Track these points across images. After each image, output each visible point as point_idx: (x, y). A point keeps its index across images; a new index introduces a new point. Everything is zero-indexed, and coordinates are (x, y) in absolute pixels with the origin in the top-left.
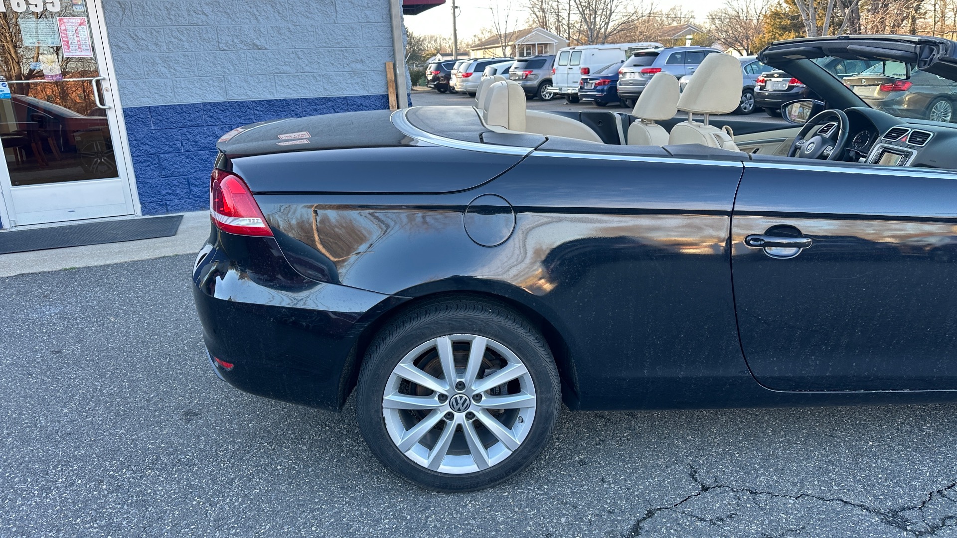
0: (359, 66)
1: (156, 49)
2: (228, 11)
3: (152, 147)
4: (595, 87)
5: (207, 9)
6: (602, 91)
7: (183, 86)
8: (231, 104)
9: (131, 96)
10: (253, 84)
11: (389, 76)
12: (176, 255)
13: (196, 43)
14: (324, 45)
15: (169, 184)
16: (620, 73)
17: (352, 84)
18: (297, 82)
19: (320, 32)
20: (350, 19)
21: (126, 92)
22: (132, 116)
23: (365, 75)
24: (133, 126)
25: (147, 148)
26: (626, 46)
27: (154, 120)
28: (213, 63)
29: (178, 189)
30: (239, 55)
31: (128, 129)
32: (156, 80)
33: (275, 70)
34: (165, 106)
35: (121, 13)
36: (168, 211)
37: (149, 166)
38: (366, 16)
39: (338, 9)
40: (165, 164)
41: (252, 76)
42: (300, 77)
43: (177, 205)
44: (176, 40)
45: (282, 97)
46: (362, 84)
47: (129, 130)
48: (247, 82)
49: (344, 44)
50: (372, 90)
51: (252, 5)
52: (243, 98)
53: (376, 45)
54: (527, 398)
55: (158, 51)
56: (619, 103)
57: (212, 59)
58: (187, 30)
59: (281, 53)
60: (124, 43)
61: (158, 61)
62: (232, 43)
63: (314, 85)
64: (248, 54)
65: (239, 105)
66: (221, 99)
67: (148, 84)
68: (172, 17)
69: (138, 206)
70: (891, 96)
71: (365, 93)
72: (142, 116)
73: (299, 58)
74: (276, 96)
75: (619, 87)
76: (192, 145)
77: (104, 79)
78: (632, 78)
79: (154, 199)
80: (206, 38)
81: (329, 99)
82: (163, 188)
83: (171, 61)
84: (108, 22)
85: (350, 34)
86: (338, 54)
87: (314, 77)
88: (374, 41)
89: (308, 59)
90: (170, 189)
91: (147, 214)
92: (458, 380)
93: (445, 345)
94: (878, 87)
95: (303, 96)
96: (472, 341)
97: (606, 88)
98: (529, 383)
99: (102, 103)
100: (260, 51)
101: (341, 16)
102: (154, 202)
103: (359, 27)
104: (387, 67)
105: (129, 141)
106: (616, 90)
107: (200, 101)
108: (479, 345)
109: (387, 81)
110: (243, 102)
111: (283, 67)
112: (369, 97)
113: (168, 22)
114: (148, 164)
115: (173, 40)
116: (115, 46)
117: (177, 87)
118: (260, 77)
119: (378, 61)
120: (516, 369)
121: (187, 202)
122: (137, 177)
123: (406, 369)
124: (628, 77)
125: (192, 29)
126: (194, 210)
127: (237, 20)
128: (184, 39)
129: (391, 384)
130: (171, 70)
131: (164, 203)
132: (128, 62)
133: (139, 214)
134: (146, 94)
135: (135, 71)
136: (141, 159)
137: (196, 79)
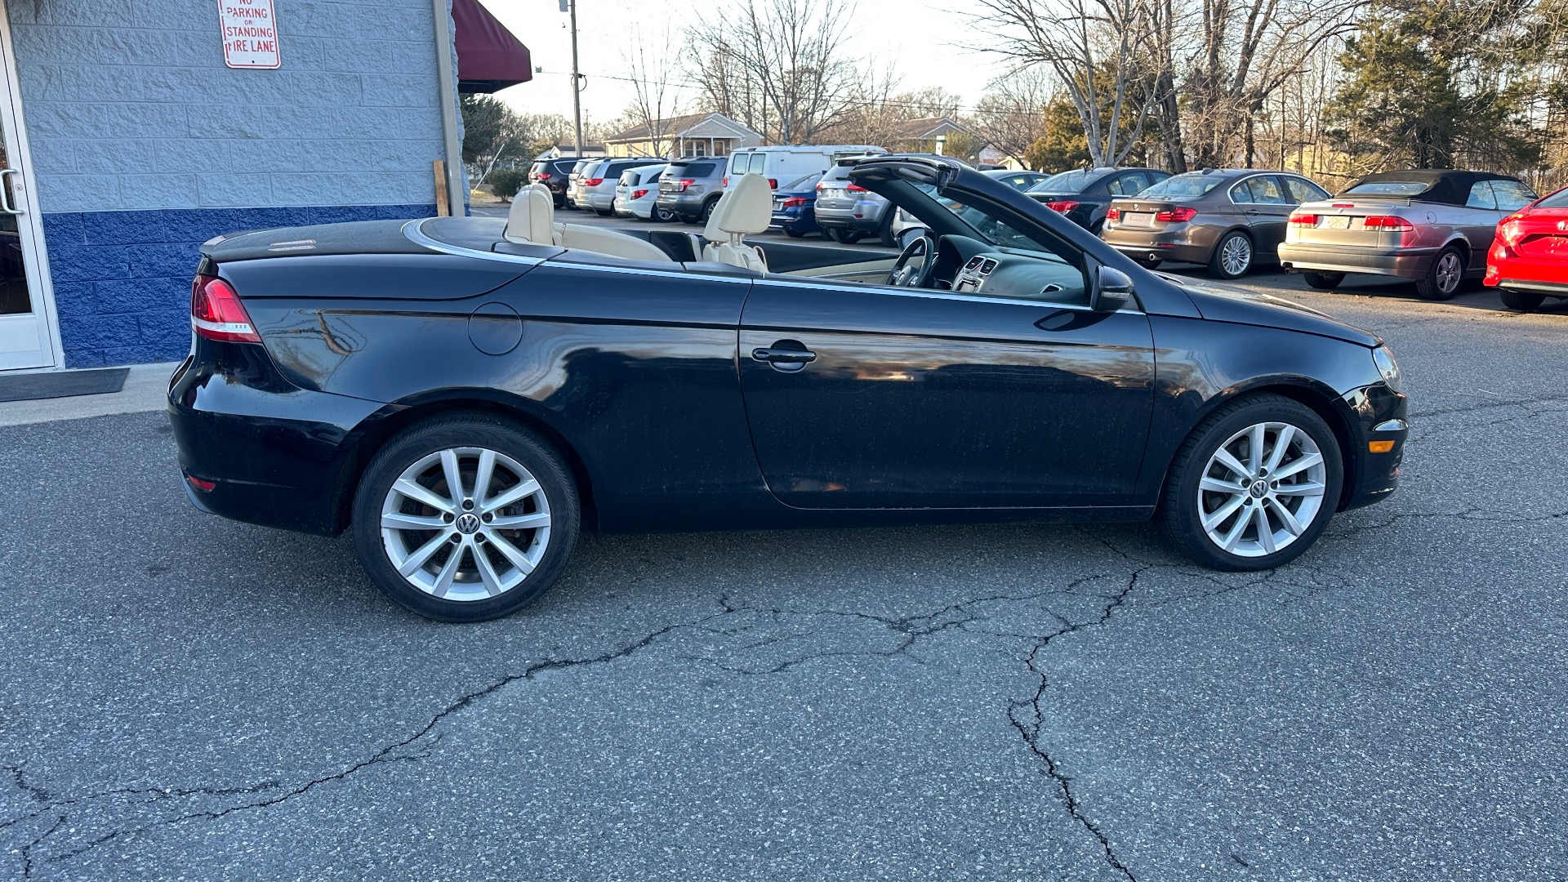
0: (395, 165)
1: (95, 133)
2: (205, 84)
3: (84, 270)
4: (784, 209)
5: (173, 81)
6: (794, 214)
7: (134, 186)
8: (205, 213)
9: (55, 198)
10: (239, 186)
11: (437, 179)
12: (124, 414)
13: (156, 126)
14: (344, 135)
15: (108, 324)
16: (819, 188)
17: (385, 190)
18: (305, 185)
19: (339, 118)
20: (383, 100)
21: (48, 191)
22: (55, 226)
23: (404, 177)
24: (58, 240)
25: (76, 271)
26: (831, 149)
27: (88, 232)
28: (179, 154)
29: (121, 330)
30: (219, 145)
31: (48, 245)
32: (93, 176)
33: (275, 168)
34: (106, 213)
35: (44, 82)
36: (105, 363)
37: (79, 297)
38: (405, 97)
39: (364, 87)
40: (103, 295)
41: (237, 174)
42: (308, 178)
43: (121, 354)
44: (126, 121)
45: (281, 205)
46: (398, 190)
47: (51, 246)
48: (230, 183)
49: (373, 134)
50: (413, 199)
51: (239, 78)
52: (225, 205)
53: (419, 137)
54: (542, 518)
55: (99, 135)
56: (819, 234)
57: (179, 150)
58: (142, 107)
59: (281, 144)
60: (47, 123)
61: (98, 149)
62: (209, 129)
63: (328, 189)
64: (232, 144)
65: (217, 214)
66: (189, 205)
67: (81, 182)
68: (120, 89)
69: (61, 355)
70: (1168, 228)
71: (403, 202)
72: (71, 226)
73: (307, 152)
74: (273, 203)
75: (817, 209)
76: (145, 269)
77: (15, 173)
78: (834, 197)
79: (86, 345)
80: (170, 120)
81: (349, 208)
82: (99, 329)
83: (117, 150)
84: (25, 92)
85: (382, 121)
86: (364, 148)
87: (328, 178)
88: (417, 132)
89: (321, 153)
90: (110, 331)
91: (73, 366)
92: (465, 499)
93: (449, 459)
94: (1154, 216)
95: (312, 204)
96: (479, 456)
97: (799, 210)
98: (543, 500)
99: (11, 205)
100: (249, 140)
101: (370, 97)
102: (85, 348)
103: (395, 112)
104: (436, 168)
105: (50, 261)
106: (814, 213)
107: (159, 207)
108: (487, 459)
109: (435, 186)
110: (222, 210)
111: (284, 164)
112: (409, 207)
113: (115, 96)
114: (77, 294)
115: (121, 121)
116: (33, 126)
117: (125, 187)
118: (249, 177)
119: (423, 159)
120: (529, 486)
121: (136, 350)
122: (60, 314)
123: (406, 486)
124: (830, 196)
125: (150, 107)
126: (145, 362)
127: (216, 96)
128: (137, 120)
129: (390, 501)
130: (119, 164)
131: (100, 350)
132: (53, 150)
133: (61, 366)
134: (78, 194)
135: (63, 163)
136: (66, 287)
137: (153, 176)
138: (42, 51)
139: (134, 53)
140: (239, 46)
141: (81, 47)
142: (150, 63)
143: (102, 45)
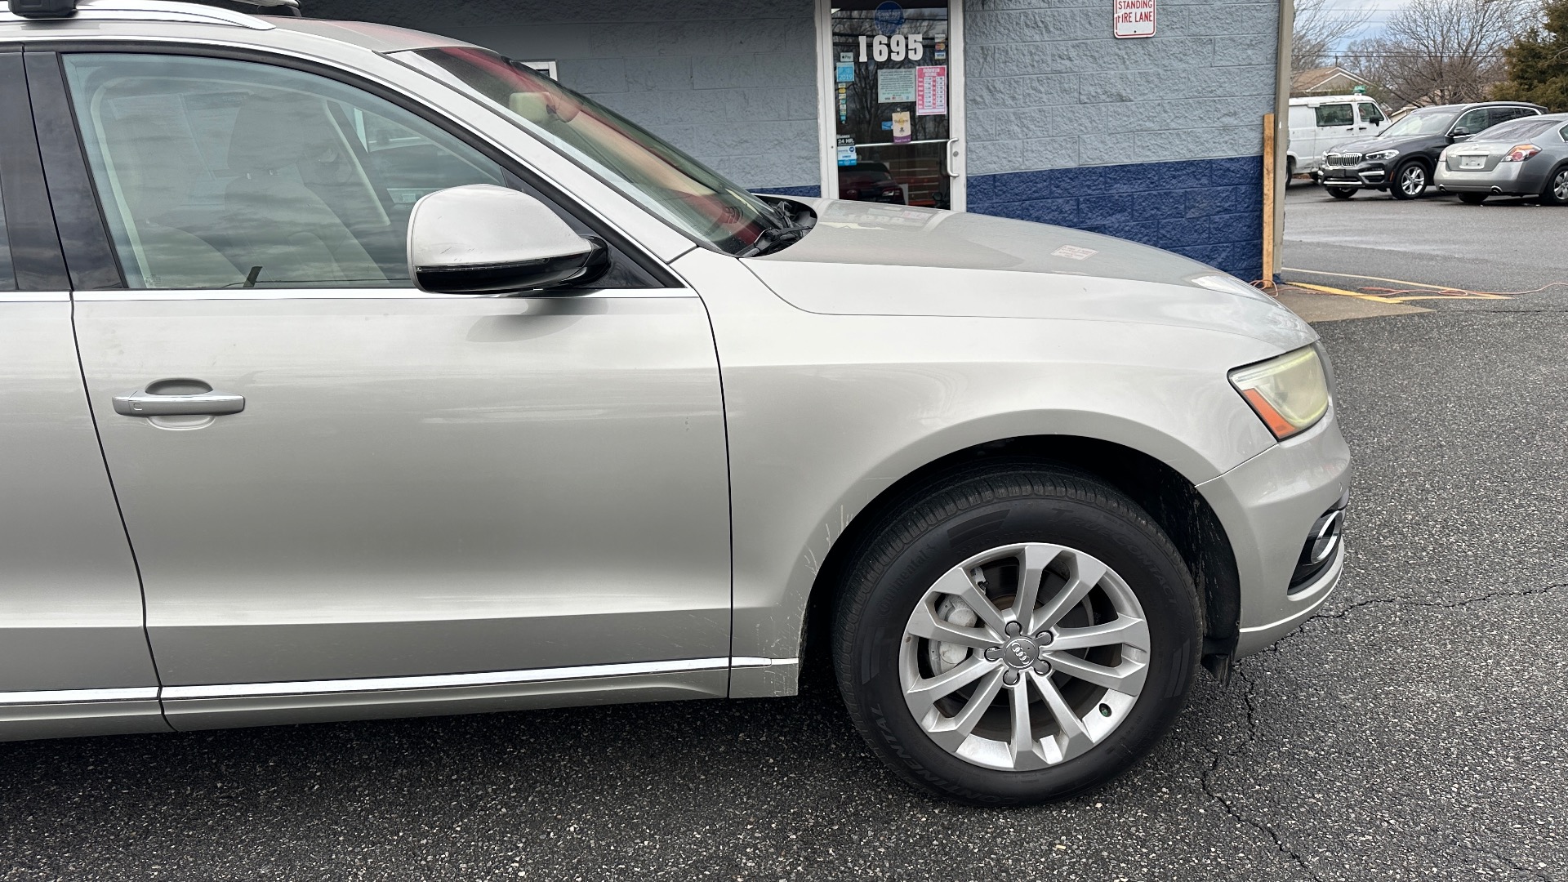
0: (1231, 120)
1: (1012, 103)
2: (1096, 55)
5: (1073, 54)
7: (1034, 149)
9: (978, 162)
10: (1111, 145)
11: (1267, 132)
13: (1055, 95)
14: (1196, 94)
17: (1220, 144)
18: (1160, 142)
19: (1193, 79)
20: (1229, 61)
21: (974, 157)
22: (975, 186)
23: (1236, 131)
24: (974, 199)
27: (997, 191)
28: (1070, 119)
30: (1099, 109)
31: (969, 202)
32: (1006, 142)
33: (1137, 128)
34: (1011, 174)
35: (981, 61)
38: (1248, 56)
39: (1217, 48)
41: (1109, 135)
42: (1163, 136)
44: (1034, 92)
45: (1139, 161)
46: (1231, 144)
48: (1102, 142)
49: (1218, 92)
50: (1243, 151)
51: (1121, 47)
52: (1097, 163)
53: (1255, 93)
55: (1014, 106)
57: (1070, 114)
58: (1048, 79)
59: (1146, 105)
60: (981, 96)
61: (1013, 118)
62: (1094, 94)
63: (1177, 146)
64: (1110, 107)
65: (1090, 171)
66: (1072, 165)
67: (997, 147)
68: (1035, 64)
71: (1233, 155)
72: (985, 187)
73: (1165, 112)
74: (1133, 160)
80: (1067, 88)
81: (1190, 163)
84: (968, 71)
85: (1226, 80)
86: (1210, 106)
87: (1178, 135)
88: (1253, 88)
89: (1175, 112)
95: (1162, 159)
100: (1123, 103)
101: (1220, 58)
103: (1236, 71)
104: (1266, 120)
107: (1047, 166)
109: (1263, 138)
110: (1096, 167)
111: (1147, 124)
112: (1237, 160)
113: (1030, 69)
115: (1031, 92)
116: (970, 99)
117: (1027, 150)
118: (1118, 136)
119: (1254, 113)
125: (1054, 78)
127: (1104, 65)
128: (1043, 90)
130: (1024, 129)
132: (982, 119)
134: (993, 158)
135: (987, 131)
137: (1048, 139)
138: (984, 33)
139: (1048, 31)
140: (1126, 17)
141: (1011, 28)
142: (1059, 39)
143: (1027, 26)
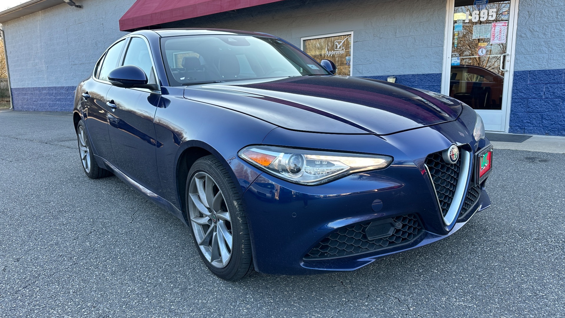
1: (543, 37)
3: (525, 94)
7: (555, 58)
9: (520, 65)
15: (529, 117)
22: (518, 76)
24: (518, 82)
25: (522, 94)
27: (531, 78)
29: (534, 120)
32: (538, 55)
34: (540, 70)
35: (527, 17)
36: (524, 132)
37: (520, 105)
40: (530, 105)
43: (531, 130)
44: (558, 31)
47: (515, 83)
60: (525, 34)
61: (543, 43)
67: (533, 57)
69: (508, 127)
72: (524, 76)
77: (508, 55)
79: (518, 124)
82: (525, 118)
83: (551, 43)
84: (519, 23)
90: (529, 120)
91: (511, 132)
99: (503, 68)
102: (518, 126)
105: (513, 90)
116: (519, 36)
121: (538, 129)
122: (512, 111)
126: (541, 135)
128: (563, 30)
131: (523, 127)
132: (524, 45)
133: (507, 132)
134: (530, 63)
135: (527, 50)
136: (516, 100)
138: (530, 5)
141: (546, 1)
